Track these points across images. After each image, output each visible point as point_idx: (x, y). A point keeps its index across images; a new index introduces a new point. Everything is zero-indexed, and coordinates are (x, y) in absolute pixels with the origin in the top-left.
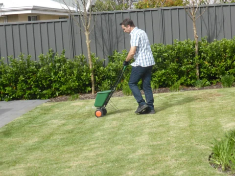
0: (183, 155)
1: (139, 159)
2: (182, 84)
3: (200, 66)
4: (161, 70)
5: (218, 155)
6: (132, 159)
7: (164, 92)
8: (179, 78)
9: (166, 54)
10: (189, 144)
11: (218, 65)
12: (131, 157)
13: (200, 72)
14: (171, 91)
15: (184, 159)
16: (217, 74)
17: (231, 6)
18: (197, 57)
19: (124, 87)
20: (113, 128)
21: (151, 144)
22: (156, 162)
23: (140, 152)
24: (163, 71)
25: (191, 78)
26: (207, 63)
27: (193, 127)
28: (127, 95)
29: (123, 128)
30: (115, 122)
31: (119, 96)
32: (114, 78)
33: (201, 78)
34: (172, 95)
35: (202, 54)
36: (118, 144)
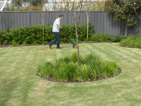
0: (27, 71)
1: (9, 72)
2: (37, 43)
3: (44, 36)
4: (28, 36)
5: (40, 71)
6: (6, 72)
7: (29, 46)
8: (36, 40)
9: (30, 30)
10: (31, 67)
11: (52, 36)
12: (6, 71)
13: (44, 38)
14: (32, 45)
15: (27, 72)
16: (51, 39)
17: (58, 12)
18: (43, 32)
19: (13, 43)
20: (3, 60)
21: (16, 66)
22: (15, 73)
23: (10, 70)
24: (29, 37)
25: (41, 41)
26: (47, 35)
27: (35, 60)
28: (14, 47)
29: (7, 60)
30: (4, 58)
31: (11, 47)
32: (9, 39)
33: (45, 41)
34: (32, 47)
35: (46, 31)
36: (3, 66)
